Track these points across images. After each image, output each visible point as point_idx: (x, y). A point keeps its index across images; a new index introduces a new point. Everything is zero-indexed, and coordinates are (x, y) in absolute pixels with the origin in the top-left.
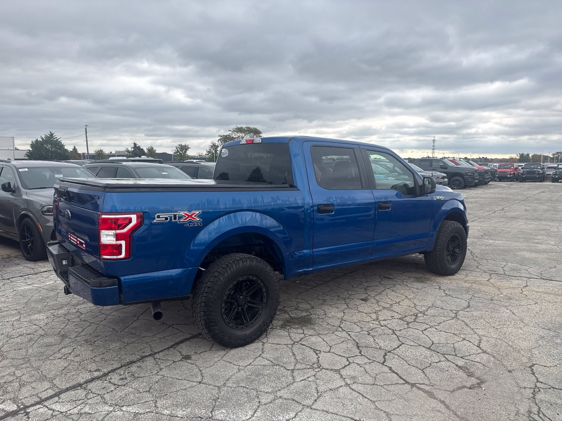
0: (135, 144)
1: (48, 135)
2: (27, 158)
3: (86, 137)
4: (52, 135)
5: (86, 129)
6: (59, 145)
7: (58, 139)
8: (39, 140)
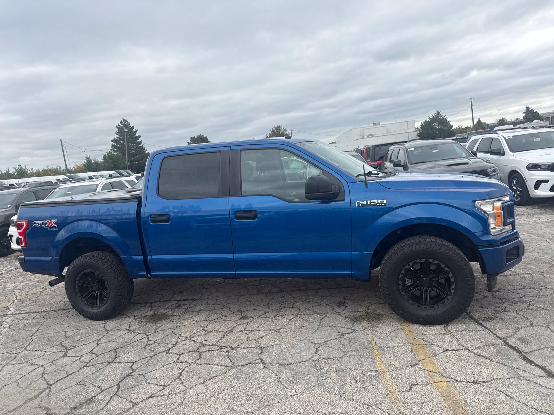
0: (528, 108)
1: (435, 115)
2: (418, 138)
3: (472, 109)
4: (438, 114)
5: (471, 101)
6: (444, 123)
7: (444, 117)
8: (427, 120)
